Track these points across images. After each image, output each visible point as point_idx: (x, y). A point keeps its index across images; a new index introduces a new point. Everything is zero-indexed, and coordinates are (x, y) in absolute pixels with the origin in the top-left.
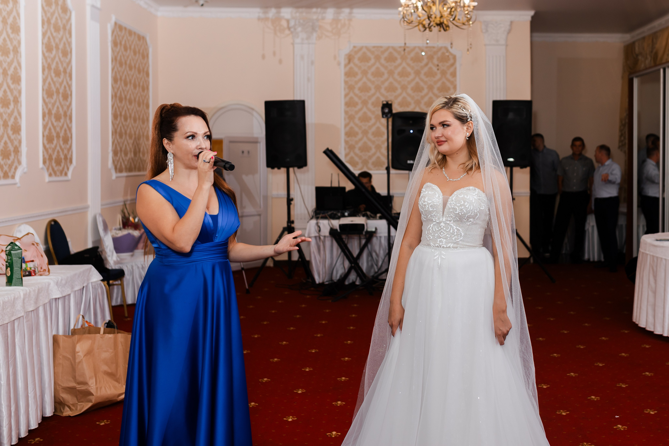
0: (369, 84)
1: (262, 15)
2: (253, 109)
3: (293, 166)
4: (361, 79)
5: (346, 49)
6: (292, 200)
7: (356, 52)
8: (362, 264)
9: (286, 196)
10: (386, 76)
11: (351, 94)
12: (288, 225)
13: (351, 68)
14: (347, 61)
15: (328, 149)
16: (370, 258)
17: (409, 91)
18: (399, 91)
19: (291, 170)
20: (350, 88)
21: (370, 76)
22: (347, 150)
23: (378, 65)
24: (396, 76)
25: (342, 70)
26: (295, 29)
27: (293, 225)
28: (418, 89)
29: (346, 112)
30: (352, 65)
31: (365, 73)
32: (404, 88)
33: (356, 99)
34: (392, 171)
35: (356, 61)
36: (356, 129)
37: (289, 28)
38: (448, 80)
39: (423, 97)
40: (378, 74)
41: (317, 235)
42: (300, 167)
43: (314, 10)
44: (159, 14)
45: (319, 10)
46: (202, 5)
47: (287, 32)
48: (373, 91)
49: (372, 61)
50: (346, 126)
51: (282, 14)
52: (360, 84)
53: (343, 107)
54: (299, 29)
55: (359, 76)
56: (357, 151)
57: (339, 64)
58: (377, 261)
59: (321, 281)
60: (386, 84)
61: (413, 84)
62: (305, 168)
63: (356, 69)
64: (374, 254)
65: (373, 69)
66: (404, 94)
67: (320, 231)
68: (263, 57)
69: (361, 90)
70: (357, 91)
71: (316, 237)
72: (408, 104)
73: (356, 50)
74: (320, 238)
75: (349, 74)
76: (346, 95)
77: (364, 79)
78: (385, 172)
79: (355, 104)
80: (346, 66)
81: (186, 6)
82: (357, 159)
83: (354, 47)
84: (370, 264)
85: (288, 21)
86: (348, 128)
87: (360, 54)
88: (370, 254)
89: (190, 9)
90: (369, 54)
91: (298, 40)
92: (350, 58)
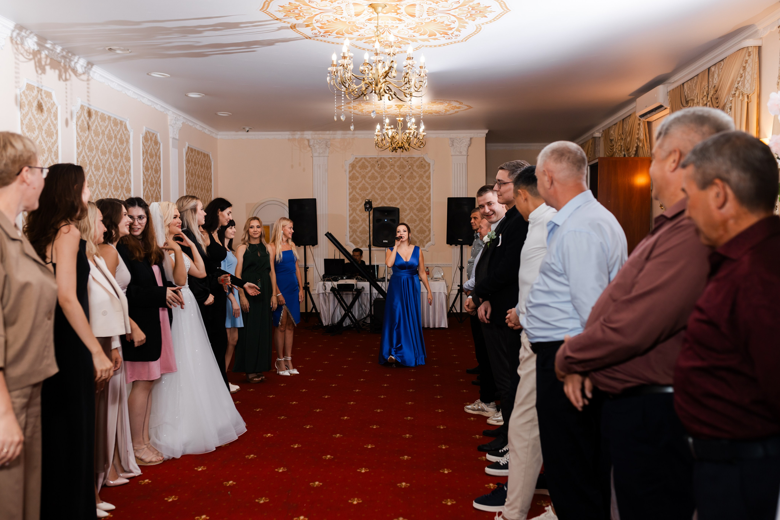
0: (367, 185)
1: (291, 137)
2: (284, 204)
3: (309, 245)
4: (361, 182)
5: (351, 160)
6: (308, 268)
7: (357, 162)
8: (355, 312)
9: (304, 266)
10: (379, 179)
11: (354, 193)
12: (305, 285)
13: (354, 173)
14: (351, 169)
15: (328, 233)
16: (360, 309)
17: (396, 190)
18: (389, 190)
19: (307, 247)
20: (353, 188)
21: (367, 179)
22: (351, 233)
23: (373, 171)
24: (386, 179)
25: (348, 176)
26: (314, 146)
27: (308, 286)
28: (402, 188)
29: (350, 206)
30: (354, 171)
31: (364, 177)
32: (392, 188)
33: (358, 196)
34: (373, 248)
35: (357, 168)
36: (358, 218)
37: (309, 146)
38: (424, 182)
39: (406, 195)
40: (373, 178)
41: (324, 292)
42: (313, 245)
43: (328, 132)
44: (219, 137)
45: (331, 132)
46: (248, 131)
47: (309, 149)
48: (370, 190)
49: (369, 168)
50: (350, 216)
51: (305, 136)
52: (360, 186)
53: (348, 202)
54: (317, 146)
55: (360, 180)
56: (358, 234)
57: (345, 171)
58: (365, 310)
59: (327, 324)
60: (379, 185)
61: (398, 185)
62: (316, 246)
63: (357, 174)
64: (363, 306)
65: (370, 174)
66: (392, 192)
67: (325, 289)
68: (292, 167)
69: (361, 189)
70: (358, 190)
71: (323, 293)
72: (395, 200)
73: (357, 160)
74: (326, 294)
75: (352, 178)
76: (350, 194)
77: (363, 181)
78: (368, 249)
79: (357, 200)
80: (350, 172)
81: (237, 131)
82: (358, 239)
83: (356, 158)
84: (360, 312)
85: (308, 140)
86: (352, 217)
87: (360, 163)
88: (360, 306)
89: (240, 133)
90: (366, 163)
91: (315, 154)
92: (353, 166)
